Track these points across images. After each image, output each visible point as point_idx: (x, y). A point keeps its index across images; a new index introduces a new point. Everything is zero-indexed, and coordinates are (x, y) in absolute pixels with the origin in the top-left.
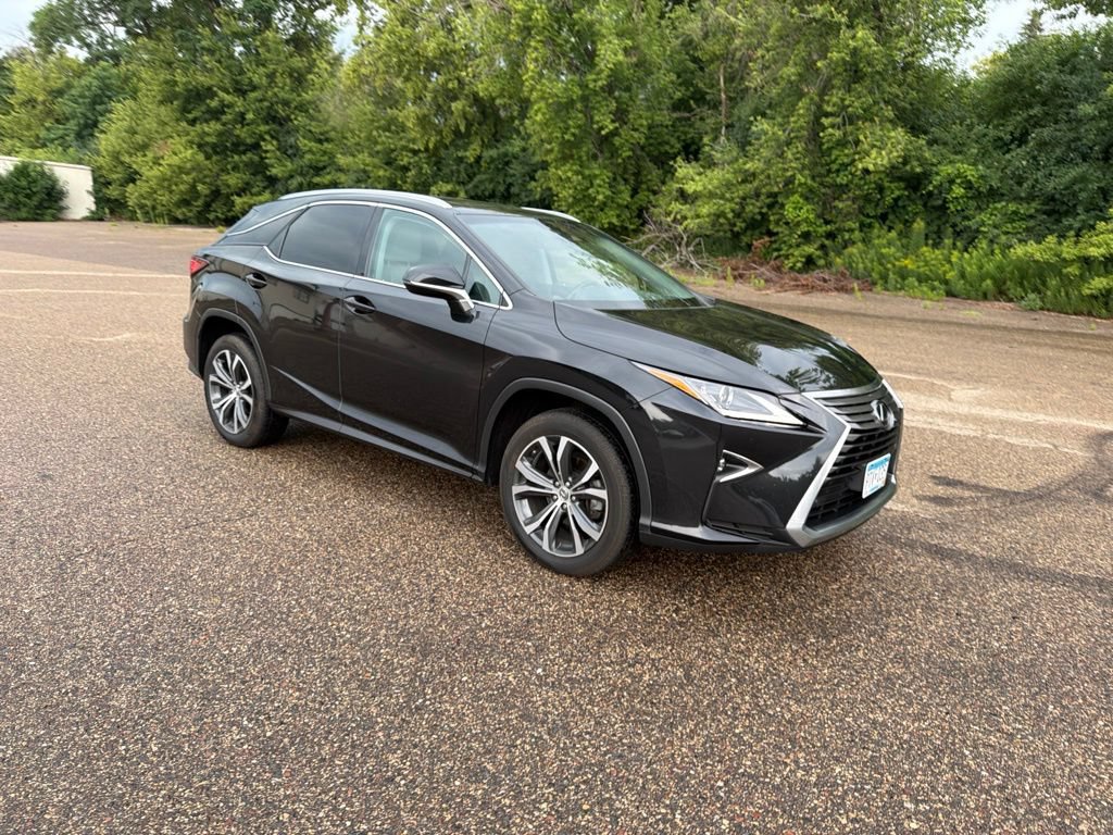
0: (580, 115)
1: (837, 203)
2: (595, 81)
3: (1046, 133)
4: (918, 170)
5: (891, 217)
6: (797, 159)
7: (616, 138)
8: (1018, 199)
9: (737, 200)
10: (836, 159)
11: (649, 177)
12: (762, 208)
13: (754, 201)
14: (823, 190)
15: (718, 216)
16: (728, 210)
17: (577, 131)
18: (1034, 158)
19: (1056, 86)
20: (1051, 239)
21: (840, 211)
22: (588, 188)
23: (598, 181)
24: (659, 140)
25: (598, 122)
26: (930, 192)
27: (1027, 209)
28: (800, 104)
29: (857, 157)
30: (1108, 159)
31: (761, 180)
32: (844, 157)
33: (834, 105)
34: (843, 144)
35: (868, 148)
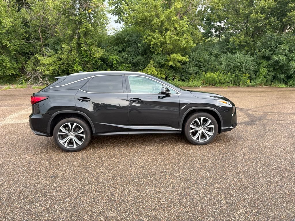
1: (87, 65)
3: (129, 49)
4: (105, 57)
5: (99, 68)
6: (75, 55)
7: (9, 48)
8: (127, 63)
9: (58, 65)
10: (84, 55)
11: (21, 59)
12: (65, 67)
13: (63, 65)
14: (82, 62)
15: (54, 70)
16: (57, 68)
18: (128, 54)
19: (128, 40)
21: (87, 67)
23: (6, 61)
24: (21, 48)
25: (4, 43)
26: (109, 62)
27: (130, 65)
28: (74, 41)
29: (92, 54)
30: (142, 55)
31: (64, 60)
32: (86, 54)
33: (83, 41)
34: (86, 51)
35: (94, 52)
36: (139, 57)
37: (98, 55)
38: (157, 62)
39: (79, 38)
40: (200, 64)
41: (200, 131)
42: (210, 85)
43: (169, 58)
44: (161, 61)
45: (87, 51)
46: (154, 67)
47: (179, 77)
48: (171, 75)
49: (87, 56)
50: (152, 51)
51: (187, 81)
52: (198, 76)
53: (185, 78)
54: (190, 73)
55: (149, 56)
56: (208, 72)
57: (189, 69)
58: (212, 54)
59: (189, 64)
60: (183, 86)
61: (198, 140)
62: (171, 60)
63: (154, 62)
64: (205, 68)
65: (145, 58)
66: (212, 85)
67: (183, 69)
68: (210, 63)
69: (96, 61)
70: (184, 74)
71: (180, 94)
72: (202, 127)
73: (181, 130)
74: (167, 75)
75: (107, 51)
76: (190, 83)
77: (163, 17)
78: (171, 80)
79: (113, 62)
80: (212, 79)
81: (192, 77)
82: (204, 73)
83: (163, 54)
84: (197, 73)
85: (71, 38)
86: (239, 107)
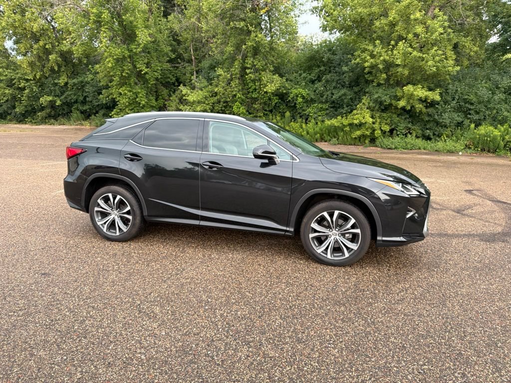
0: (129, 64)
1: (254, 106)
2: (136, 48)
3: (328, 77)
4: (284, 91)
5: (274, 111)
6: (237, 87)
7: (147, 75)
8: (322, 102)
9: (211, 104)
10: (251, 87)
11: (163, 93)
12: (222, 108)
13: (218, 105)
14: (247, 100)
16: (208, 109)
17: (129, 72)
18: (325, 87)
19: (329, 59)
20: (339, 118)
21: (255, 109)
22: (135, 99)
23: (141, 95)
24: (165, 76)
25: (139, 68)
26: (289, 100)
28: (236, 63)
29: (262, 86)
30: (350, 87)
31: (221, 96)
32: (254, 86)
33: (250, 64)
34: (254, 81)
35: (266, 82)
36: (343, 92)
37: (271, 88)
38: (376, 101)
39: (245, 57)
40: (470, 106)
41: (333, 238)
42: (483, 150)
43: (399, 94)
44: (383, 99)
45: (256, 82)
46: (368, 110)
47: (420, 132)
48: (402, 126)
49: (255, 89)
51: (436, 140)
52: (459, 131)
53: (431, 134)
54: (443, 123)
55: (363, 90)
56: (483, 123)
57: (442, 116)
58: (498, 88)
59: (443, 106)
60: (424, 149)
61: (327, 254)
62: (403, 97)
63: (371, 101)
64: (477, 115)
65: (356, 93)
66: (489, 151)
67: (429, 115)
68: (491, 105)
69: (270, 99)
70: (431, 124)
71: (298, 160)
72: (337, 230)
73: (292, 230)
74: (393, 127)
75: (291, 81)
76: (440, 145)
77: (393, 15)
78: (402, 136)
79: (297, 100)
80: (489, 139)
81: (447, 133)
82: (473, 126)
83: (389, 85)
84: (459, 124)
85: (233, 59)
86: (509, 202)
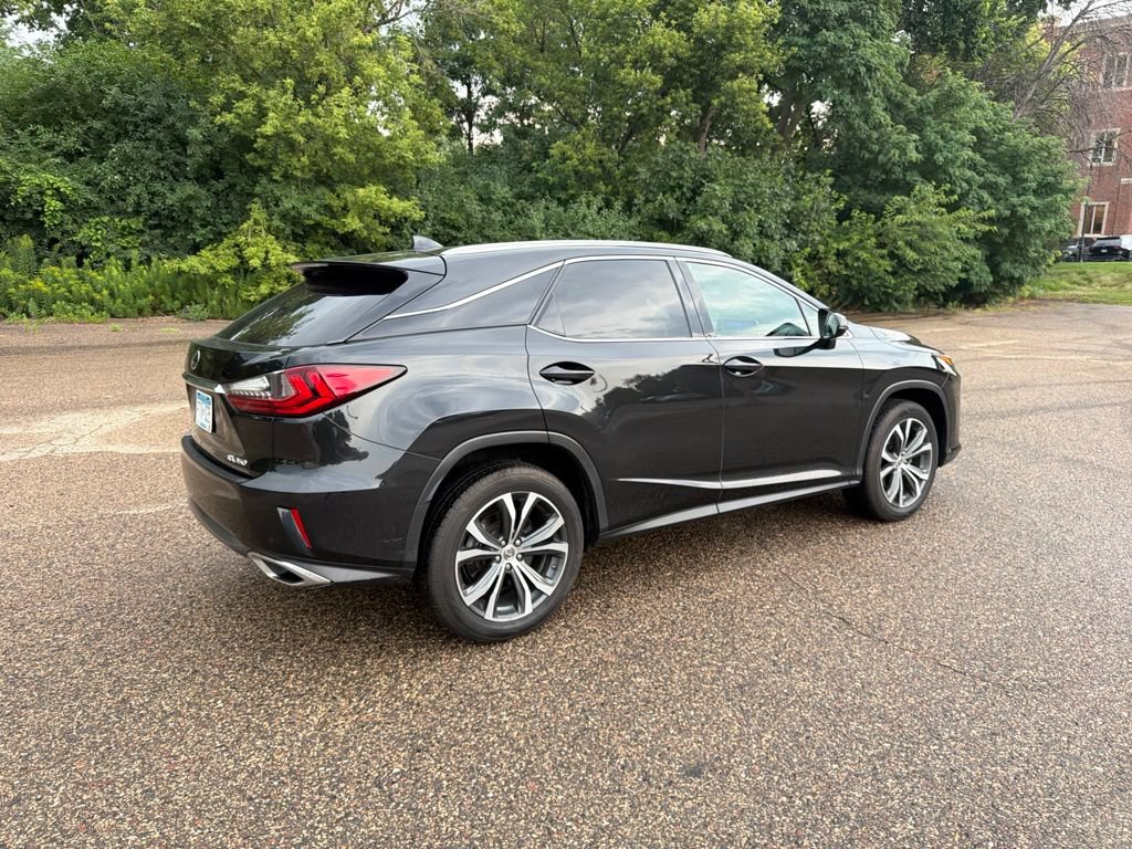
3: (128, 147)
18: (122, 172)
20: (205, 254)
27: (136, 223)
36: (185, 188)
44: (303, 212)
46: (271, 236)
50: (256, 164)
55: (238, 188)
61: (899, 501)
62: (346, 209)
63: (271, 215)
65: (217, 194)
73: (860, 472)
79: (43, 204)
